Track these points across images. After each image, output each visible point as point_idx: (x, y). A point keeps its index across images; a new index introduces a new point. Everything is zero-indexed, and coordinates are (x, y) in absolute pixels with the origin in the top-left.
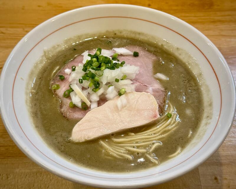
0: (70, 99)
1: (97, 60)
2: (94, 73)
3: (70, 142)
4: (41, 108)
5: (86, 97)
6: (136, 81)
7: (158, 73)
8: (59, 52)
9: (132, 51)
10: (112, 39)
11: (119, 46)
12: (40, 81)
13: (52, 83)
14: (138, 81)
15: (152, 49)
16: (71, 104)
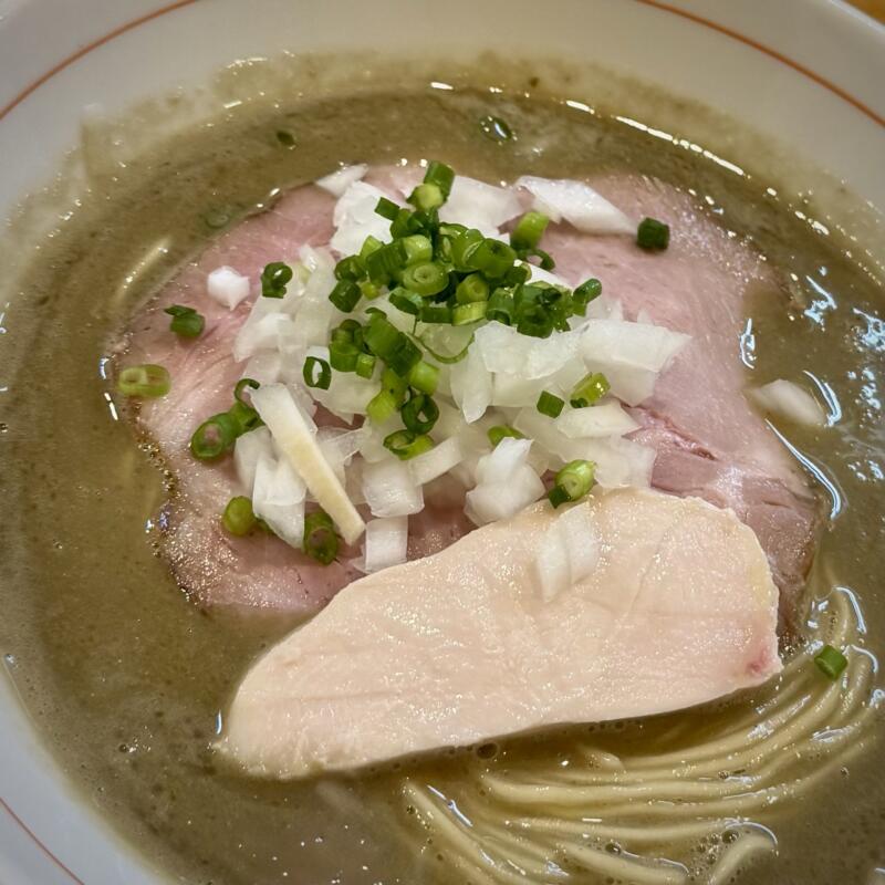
0: (232, 473)
1: (430, 254)
2: (405, 331)
3: (209, 767)
4: (34, 507)
5: (340, 480)
6: (654, 416)
7: (779, 381)
8: (178, 142)
9: (630, 213)
10: (512, 109)
11: (554, 168)
12: (37, 321)
13: (118, 347)
14: (664, 414)
15: (749, 215)
16: (239, 514)
